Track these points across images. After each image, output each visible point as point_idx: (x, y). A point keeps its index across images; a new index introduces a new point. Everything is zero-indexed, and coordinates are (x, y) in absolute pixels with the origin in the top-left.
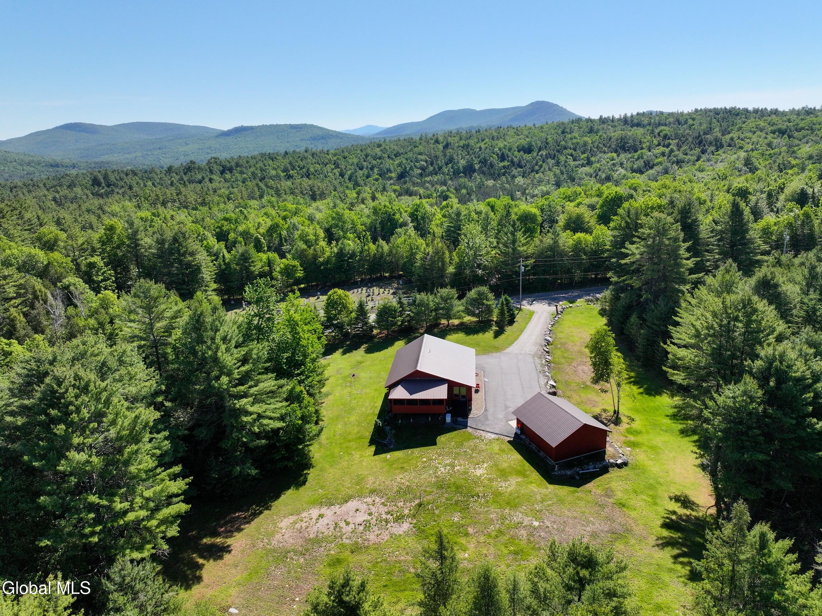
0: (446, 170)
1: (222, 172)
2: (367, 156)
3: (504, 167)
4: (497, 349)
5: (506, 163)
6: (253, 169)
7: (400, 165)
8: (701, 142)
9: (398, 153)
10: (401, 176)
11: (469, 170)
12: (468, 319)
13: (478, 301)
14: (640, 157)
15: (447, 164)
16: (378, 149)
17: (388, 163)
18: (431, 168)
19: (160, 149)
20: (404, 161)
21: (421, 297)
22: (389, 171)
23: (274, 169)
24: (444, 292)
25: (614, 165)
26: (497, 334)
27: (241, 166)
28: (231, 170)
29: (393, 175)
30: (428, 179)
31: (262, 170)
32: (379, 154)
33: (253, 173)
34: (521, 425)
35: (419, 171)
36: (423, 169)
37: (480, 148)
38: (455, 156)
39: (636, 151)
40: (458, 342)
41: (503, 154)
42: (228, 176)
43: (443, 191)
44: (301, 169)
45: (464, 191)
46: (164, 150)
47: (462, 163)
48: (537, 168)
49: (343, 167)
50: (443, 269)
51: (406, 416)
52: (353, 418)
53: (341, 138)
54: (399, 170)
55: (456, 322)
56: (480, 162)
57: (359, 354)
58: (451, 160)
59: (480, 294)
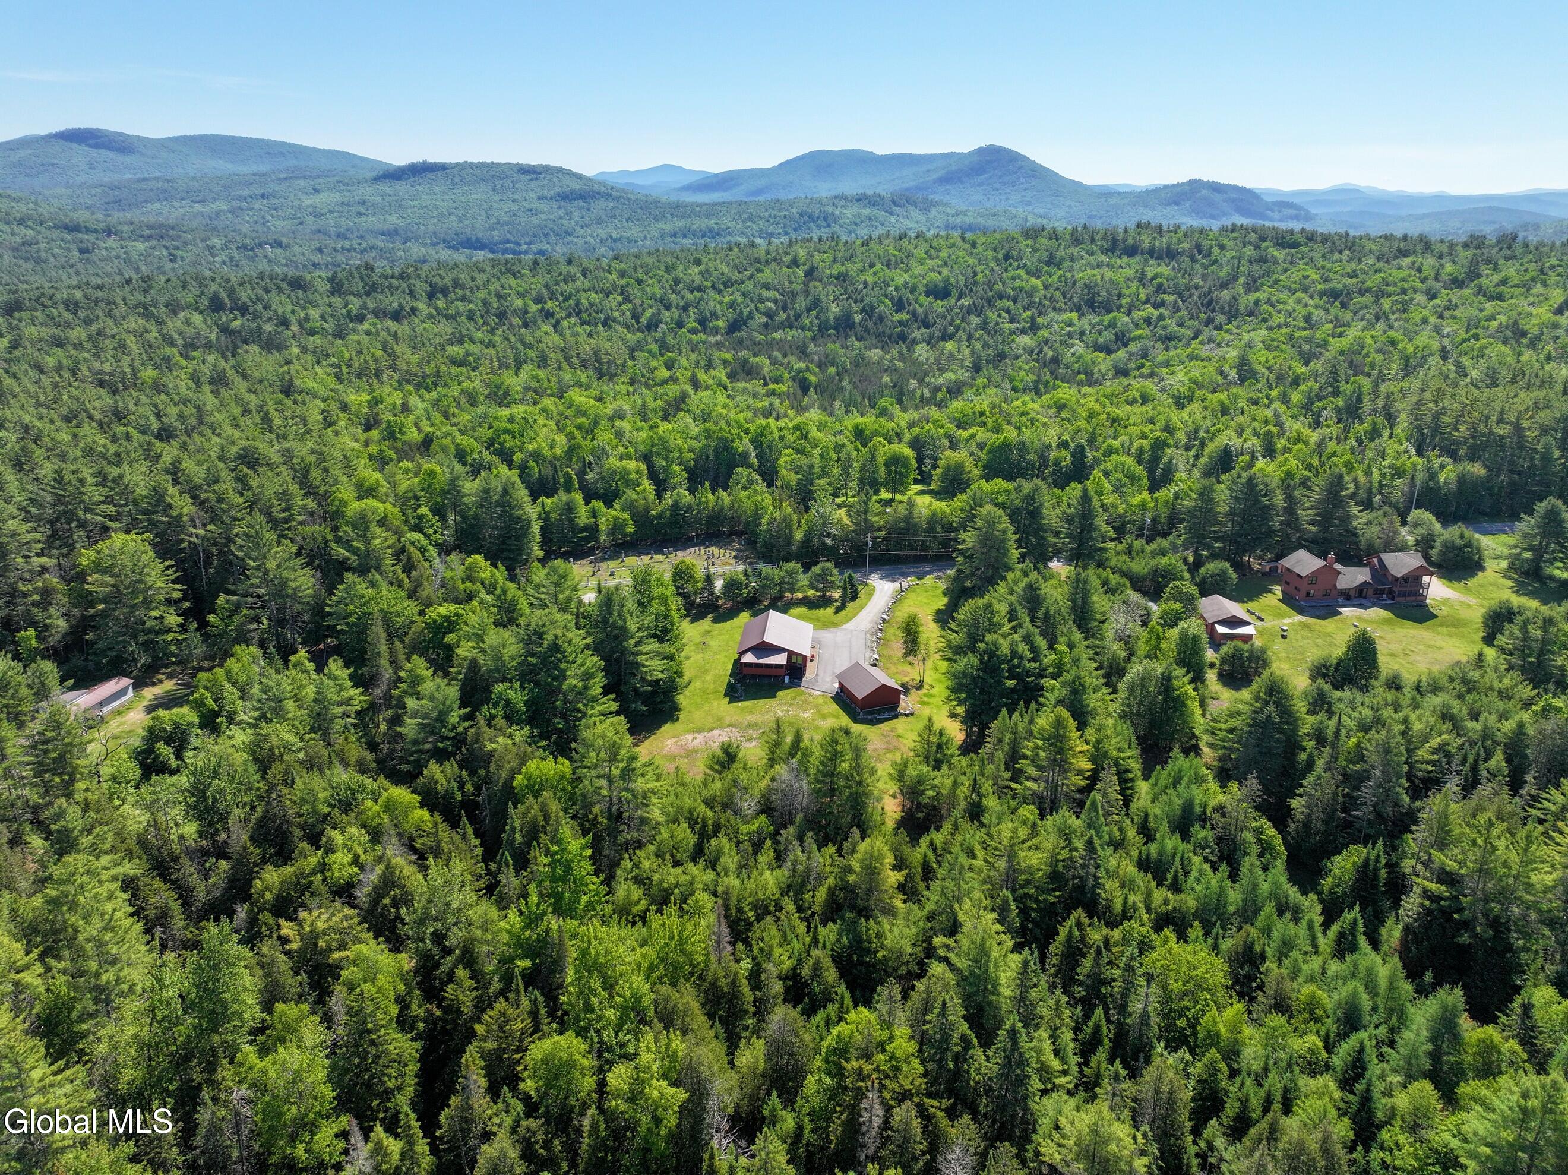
0: (807, 322)
1: (431, 296)
2: (677, 282)
3: (900, 323)
4: (835, 625)
5: (904, 316)
6: (482, 294)
7: (732, 305)
8: (1210, 302)
9: (729, 280)
10: (734, 327)
11: (844, 324)
12: (811, 593)
13: (823, 577)
14: (1112, 324)
15: (809, 310)
16: (696, 269)
17: (713, 301)
18: (783, 316)
19: (263, 196)
20: (740, 299)
21: (767, 569)
22: (714, 315)
23: (520, 295)
24: (791, 565)
25: (1070, 335)
26: (838, 610)
27: (463, 287)
28: (445, 292)
29: (721, 323)
30: (778, 335)
31: (499, 297)
32: (698, 279)
33: (485, 303)
34: (842, 686)
35: (764, 319)
36: (770, 315)
37: (865, 283)
38: (823, 297)
39: (1109, 311)
40: (799, 617)
41: (900, 299)
42: (441, 303)
43: (800, 371)
44: (566, 299)
45: (832, 370)
46: (273, 201)
47: (834, 310)
48: (951, 330)
49: (638, 302)
50: (790, 537)
51: (753, 677)
52: (708, 678)
53: (616, 199)
54: (731, 315)
55: (800, 595)
56: (863, 310)
57: (706, 623)
58: (816, 304)
59: (824, 570)
